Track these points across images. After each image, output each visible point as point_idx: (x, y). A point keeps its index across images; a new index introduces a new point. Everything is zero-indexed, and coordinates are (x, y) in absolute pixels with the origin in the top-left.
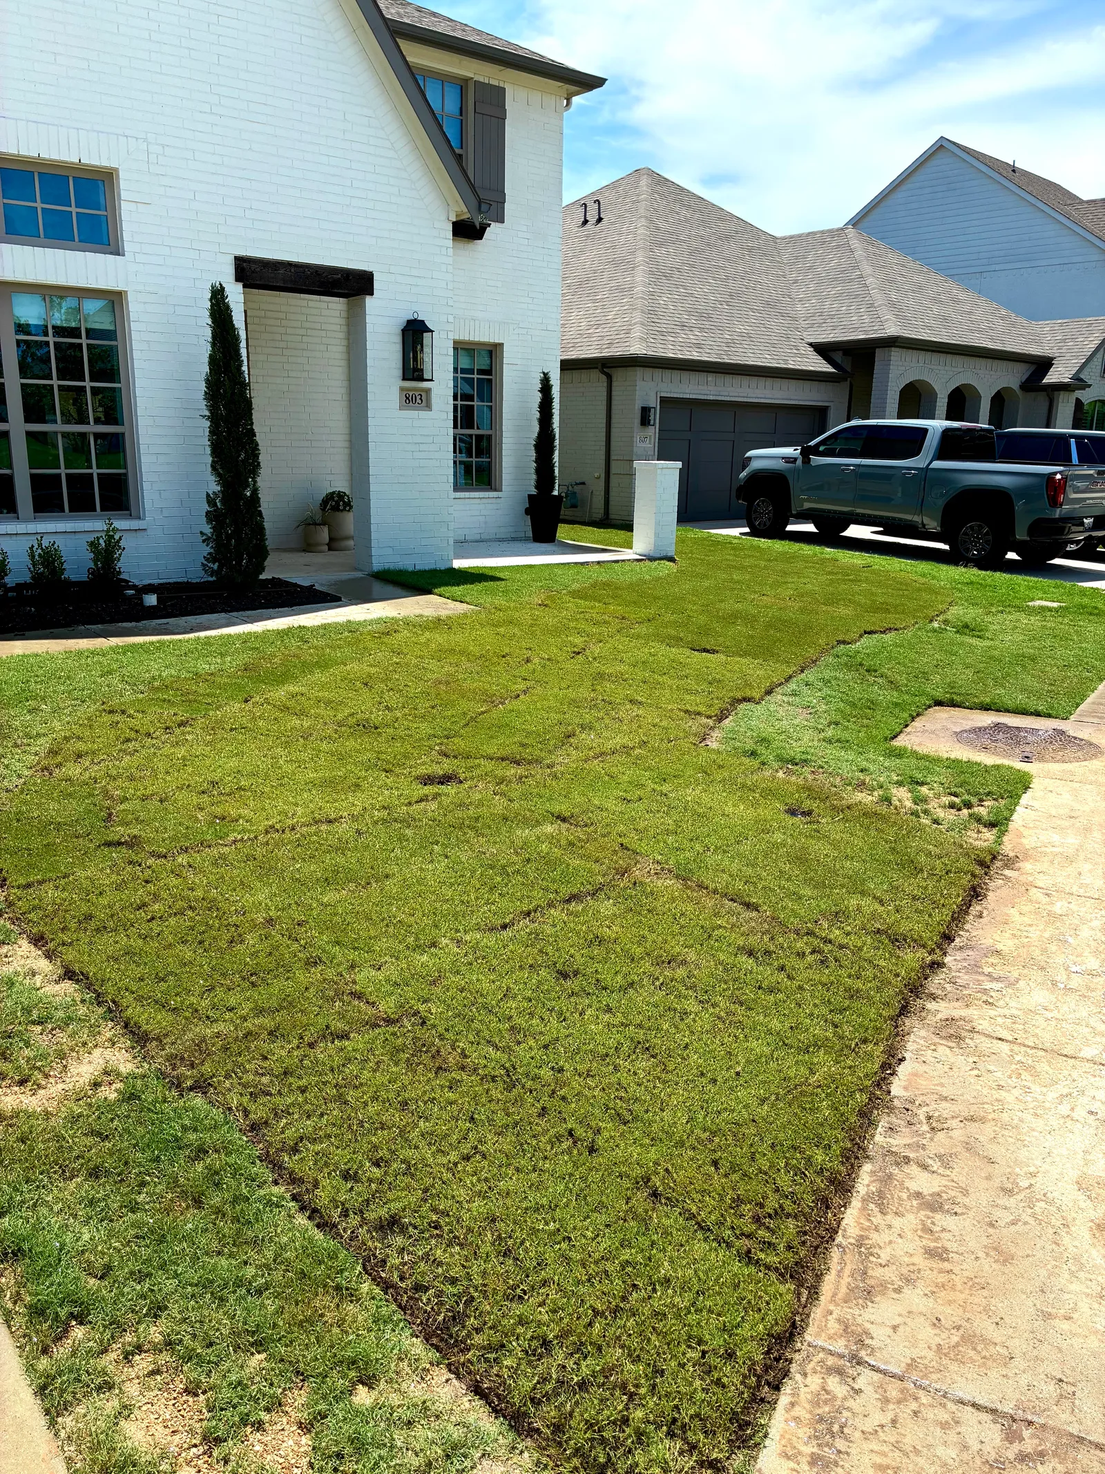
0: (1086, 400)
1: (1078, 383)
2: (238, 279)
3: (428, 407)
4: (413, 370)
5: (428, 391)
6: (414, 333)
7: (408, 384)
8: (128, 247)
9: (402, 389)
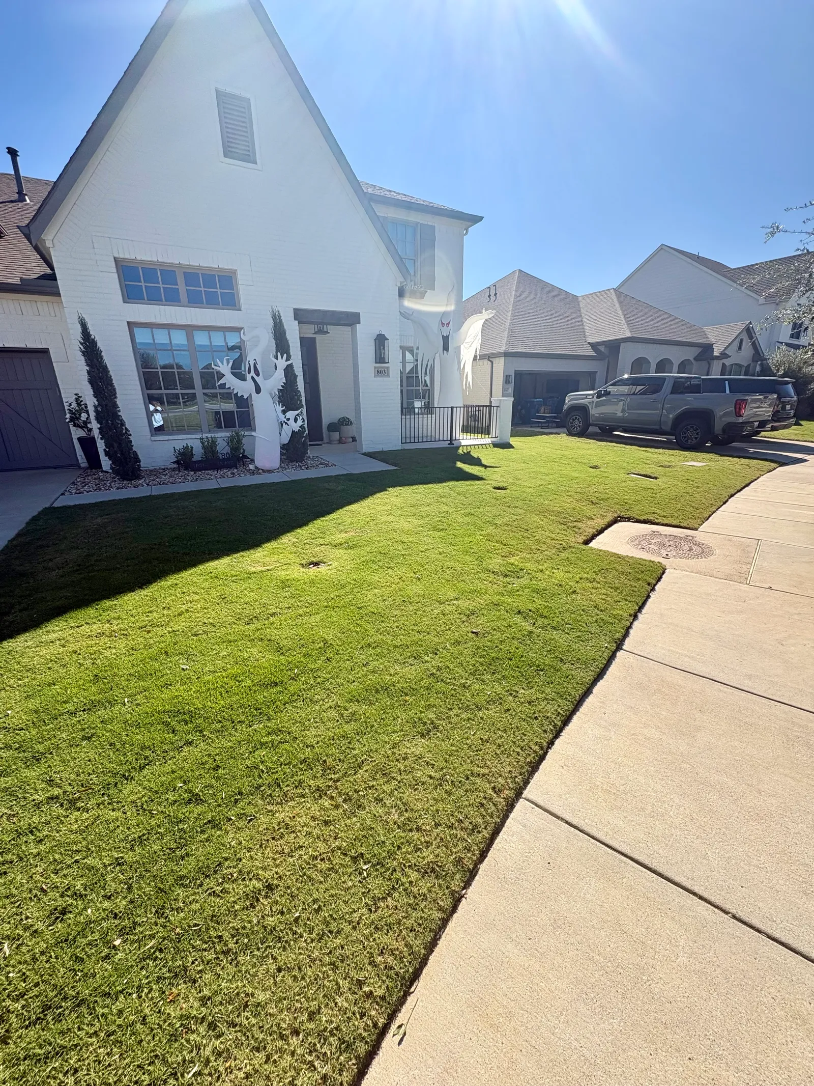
0: (727, 364)
1: (724, 355)
2: (295, 319)
3: (388, 376)
4: (380, 358)
5: (388, 368)
6: (381, 341)
7: (378, 365)
8: (243, 307)
9: (375, 368)
